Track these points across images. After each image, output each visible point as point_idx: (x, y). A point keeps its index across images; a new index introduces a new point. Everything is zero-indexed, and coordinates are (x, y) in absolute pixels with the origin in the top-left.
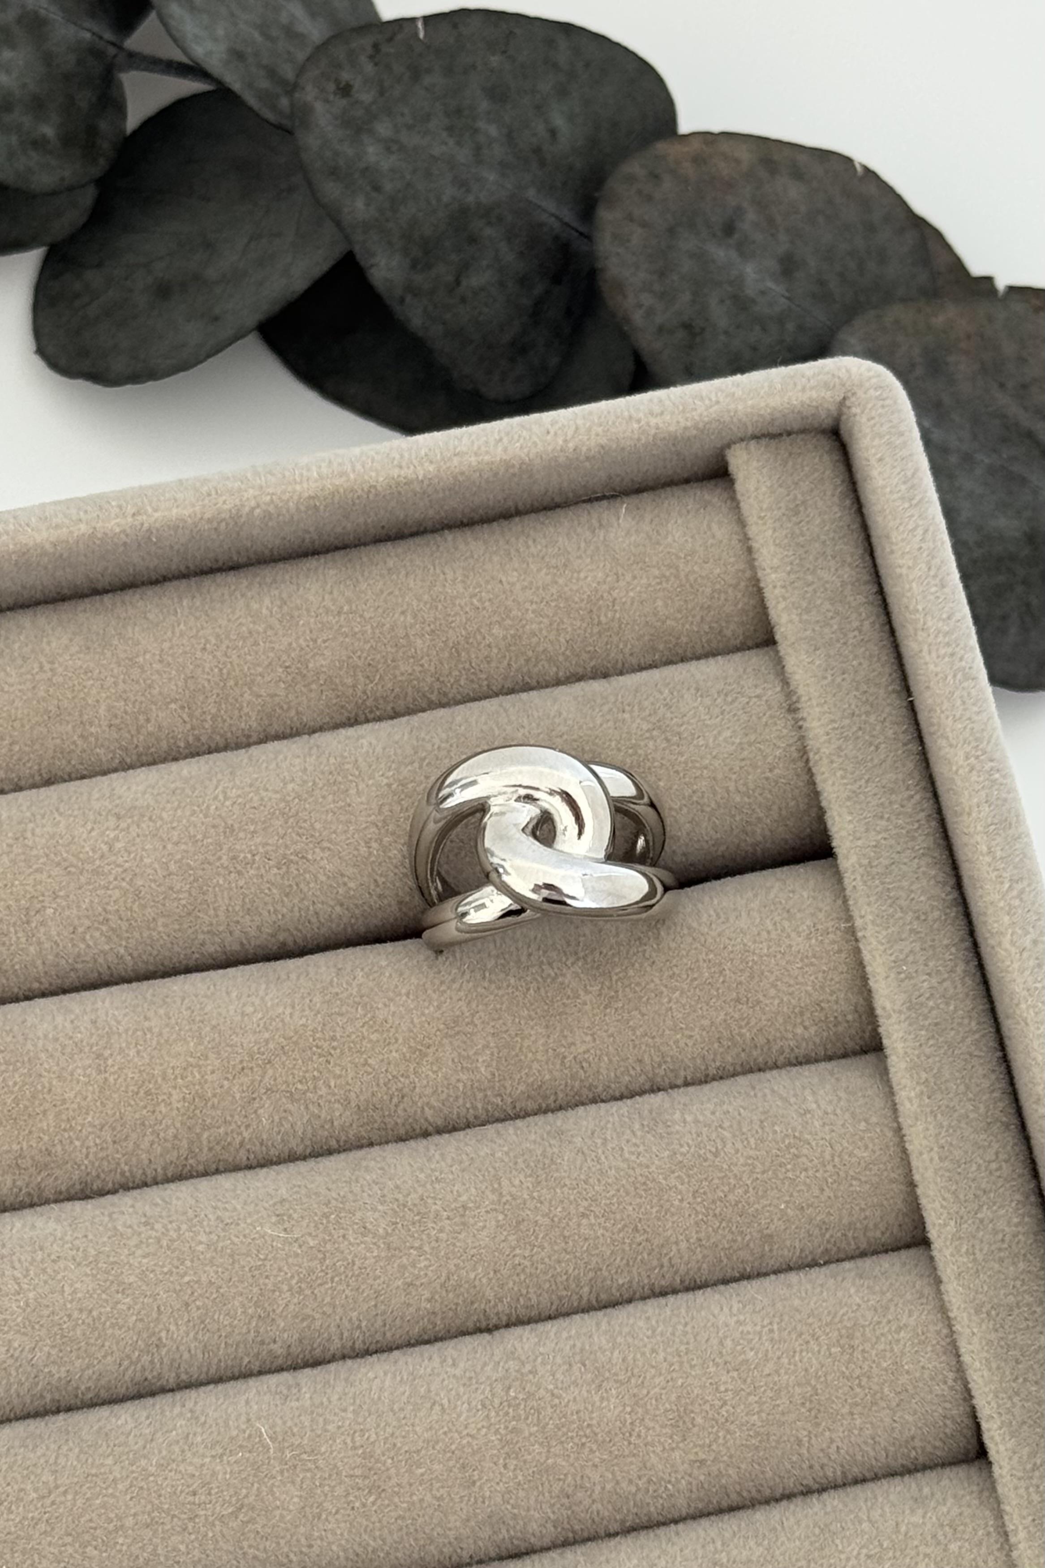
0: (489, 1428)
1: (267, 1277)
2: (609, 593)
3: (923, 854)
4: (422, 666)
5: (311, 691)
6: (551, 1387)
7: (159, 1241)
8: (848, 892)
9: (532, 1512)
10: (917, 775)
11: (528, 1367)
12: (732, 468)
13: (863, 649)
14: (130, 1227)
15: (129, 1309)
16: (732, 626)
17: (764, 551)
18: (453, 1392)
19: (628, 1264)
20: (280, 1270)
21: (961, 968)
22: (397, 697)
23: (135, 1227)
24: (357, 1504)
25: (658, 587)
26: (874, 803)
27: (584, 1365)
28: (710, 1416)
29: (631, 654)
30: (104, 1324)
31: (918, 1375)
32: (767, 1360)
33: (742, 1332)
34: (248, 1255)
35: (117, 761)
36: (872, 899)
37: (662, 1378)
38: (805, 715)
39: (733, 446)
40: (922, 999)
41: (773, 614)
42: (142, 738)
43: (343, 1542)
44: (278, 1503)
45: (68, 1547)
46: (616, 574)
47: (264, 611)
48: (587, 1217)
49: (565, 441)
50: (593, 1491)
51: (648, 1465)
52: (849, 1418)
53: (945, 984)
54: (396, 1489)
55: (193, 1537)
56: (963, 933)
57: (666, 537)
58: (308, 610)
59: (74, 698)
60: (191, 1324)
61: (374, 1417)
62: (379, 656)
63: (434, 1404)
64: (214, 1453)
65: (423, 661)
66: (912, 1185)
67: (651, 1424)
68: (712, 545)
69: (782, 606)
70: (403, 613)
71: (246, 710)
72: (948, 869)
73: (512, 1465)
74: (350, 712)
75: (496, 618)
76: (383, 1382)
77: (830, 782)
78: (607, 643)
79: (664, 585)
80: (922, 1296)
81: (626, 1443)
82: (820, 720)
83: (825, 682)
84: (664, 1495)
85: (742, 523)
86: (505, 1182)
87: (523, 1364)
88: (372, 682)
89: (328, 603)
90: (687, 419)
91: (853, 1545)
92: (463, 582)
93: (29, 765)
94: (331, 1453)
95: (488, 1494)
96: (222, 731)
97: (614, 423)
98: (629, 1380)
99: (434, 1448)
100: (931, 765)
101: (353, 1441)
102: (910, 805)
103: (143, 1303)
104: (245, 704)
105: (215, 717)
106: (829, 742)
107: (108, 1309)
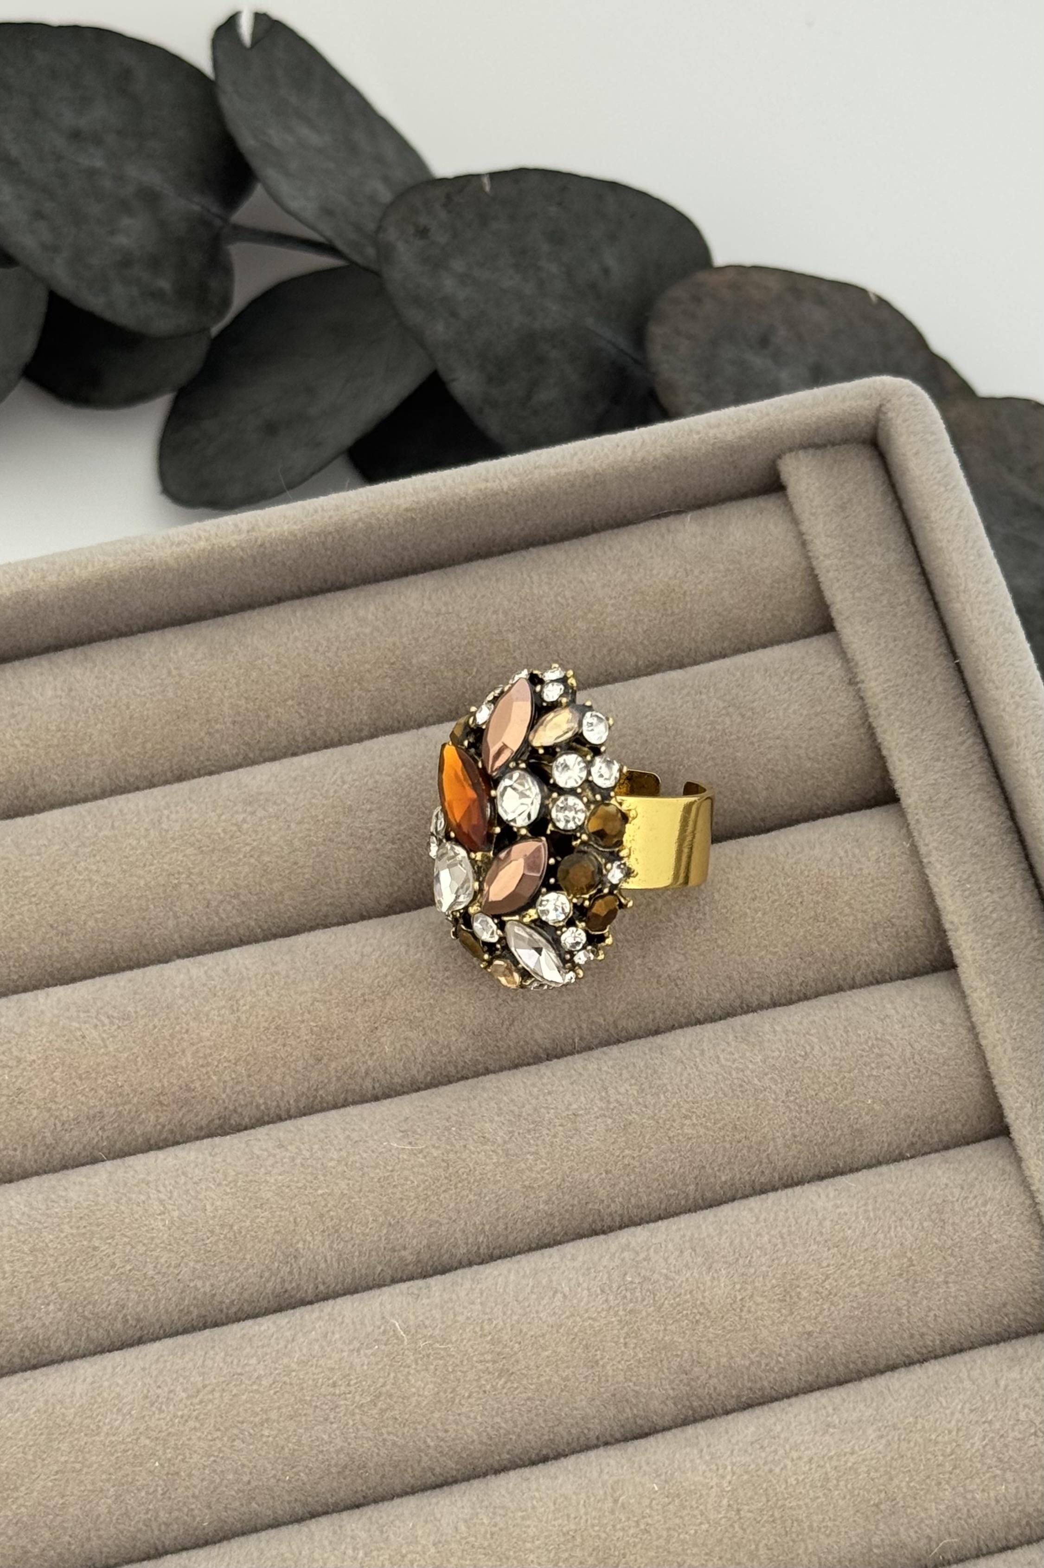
0: (608, 1310)
1: (395, 1187)
2: (680, 587)
3: (978, 790)
4: (515, 658)
5: (415, 685)
6: (665, 1271)
7: (293, 1159)
8: (911, 827)
9: (653, 1389)
10: (967, 723)
11: (643, 1255)
12: (784, 477)
13: (911, 620)
14: (266, 1150)
15: (267, 1222)
16: (792, 614)
17: (817, 541)
18: (574, 1281)
19: (729, 1163)
20: (406, 1179)
23: (270, 1150)
24: (488, 1387)
25: (724, 580)
26: (932, 747)
27: (695, 1251)
28: (814, 1289)
29: (703, 643)
30: (245, 1237)
31: (1005, 1242)
32: (864, 1236)
33: (839, 1214)
34: (377, 1166)
35: (241, 757)
36: (935, 828)
37: (768, 1257)
38: (863, 678)
39: (784, 456)
40: (987, 912)
41: (828, 594)
42: (263, 733)
43: (476, 1425)
44: (414, 1390)
45: (217, 1441)
46: (685, 570)
47: (370, 617)
48: (690, 1118)
49: (634, 452)
50: (709, 1366)
51: (759, 1338)
52: (944, 1287)
53: (1006, 899)
54: (524, 1372)
55: (335, 1426)
57: (728, 537)
58: (409, 615)
59: (199, 698)
60: (327, 1234)
61: (500, 1307)
62: (474, 651)
63: (556, 1292)
64: (351, 1347)
66: (988, 1077)
67: (760, 1300)
68: (770, 542)
69: (836, 585)
70: (495, 612)
71: (357, 705)
72: (1001, 801)
73: (632, 1343)
74: (450, 704)
75: (579, 613)
76: (507, 1277)
77: (889, 733)
78: (680, 632)
79: (729, 578)
80: (1004, 1172)
81: (737, 1318)
82: (876, 681)
83: (878, 649)
84: (776, 1369)
85: (795, 521)
86: (611, 1091)
87: (637, 1253)
89: (427, 607)
90: (741, 430)
91: (957, 1401)
92: (548, 583)
93: (161, 761)
94: (462, 1340)
95: (610, 1373)
96: (336, 726)
97: (676, 435)
98: (737, 1260)
99: (558, 1332)
100: (979, 713)
101: (482, 1329)
102: (963, 748)
103: (280, 1216)
104: (355, 699)
105: (329, 711)
106: (886, 698)
107: (248, 1223)
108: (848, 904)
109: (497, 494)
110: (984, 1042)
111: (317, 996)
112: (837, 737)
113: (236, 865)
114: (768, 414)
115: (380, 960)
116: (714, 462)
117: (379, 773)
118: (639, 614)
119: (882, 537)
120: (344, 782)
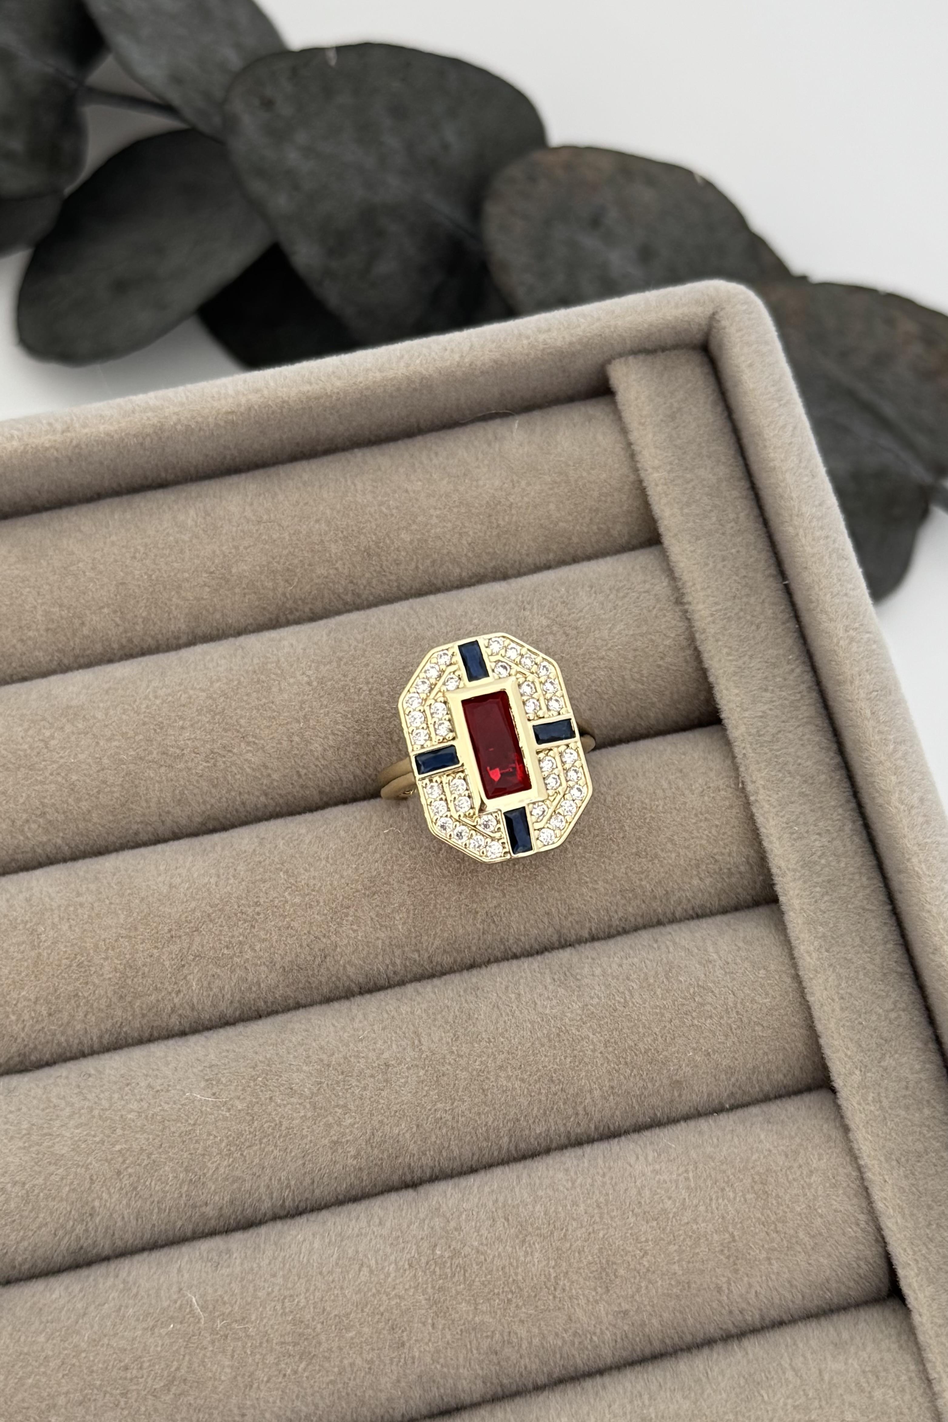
0: (416, 1288)
1: (197, 1142)
2: (506, 499)
3: (807, 723)
4: (337, 569)
5: (235, 594)
6: (476, 1244)
7: (91, 1110)
8: (738, 760)
9: (461, 1371)
10: (796, 651)
11: (453, 1224)
12: (613, 382)
13: (740, 539)
14: (63, 1098)
15: (62, 1179)
16: (619, 527)
17: (645, 453)
18: (381, 1252)
19: (544, 1114)
20: (209, 1134)
21: (849, 827)
22: (315, 598)
23: (69, 1098)
24: (288, 1371)
25: (551, 492)
26: (760, 676)
27: (508, 1220)
28: (632, 1266)
29: (528, 555)
30: (38, 1195)
31: (831, 1218)
32: (684, 1208)
33: (659, 1182)
34: (178, 1119)
35: (55, 663)
36: (763, 765)
37: (584, 1230)
38: (690, 599)
39: (613, 362)
40: (815, 857)
41: (655, 508)
42: (77, 640)
43: (275, 1409)
44: (210, 1374)
46: (512, 481)
47: (190, 522)
48: (505, 1070)
49: (462, 356)
50: (521, 1346)
51: (573, 1318)
52: (766, 1263)
53: (835, 843)
54: (327, 1354)
56: (848, 794)
57: (556, 446)
58: (230, 521)
59: (11, 604)
60: (124, 1191)
61: (303, 1281)
62: (296, 561)
63: (362, 1265)
64: (145, 1325)
65: (337, 565)
66: (814, 1036)
67: (575, 1277)
68: (598, 454)
69: (664, 501)
70: (317, 521)
71: (174, 613)
72: (830, 735)
73: (441, 1322)
74: (271, 613)
75: (403, 524)
76: (311, 1243)
77: (716, 659)
78: (505, 545)
79: (556, 490)
80: (829, 1139)
81: (551, 1297)
82: (704, 603)
83: (706, 569)
84: (589, 1347)
85: (624, 431)
86: (425, 1040)
87: (448, 1221)
88: (291, 585)
89: (249, 513)
90: (572, 335)
91: (779, 1395)
92: (373, 492)
94: (262, 1320)
95: (417, 1354)
96: (152, 633)
97: (505, 340)
98: (552, 1233)
99: (362, 1311)
100: (809, 640)
101: (283, 1308)
102: (791, 678)
103: (76, 1173)
104: (173, 608)
105: (145, 620)
106: (714, 622)
107: (41, 1181)
108: (671, 840)
109: (322, 397)
110: (810, 999)
111: (123, 932)
112: (662, 658)
113: (43, 783)
114: (599, 319)
115: (188, 893)
116: (543, 367)
117: (193, 688)
118: (465, 527)
119: (711, 449)
120: (156, 697)
